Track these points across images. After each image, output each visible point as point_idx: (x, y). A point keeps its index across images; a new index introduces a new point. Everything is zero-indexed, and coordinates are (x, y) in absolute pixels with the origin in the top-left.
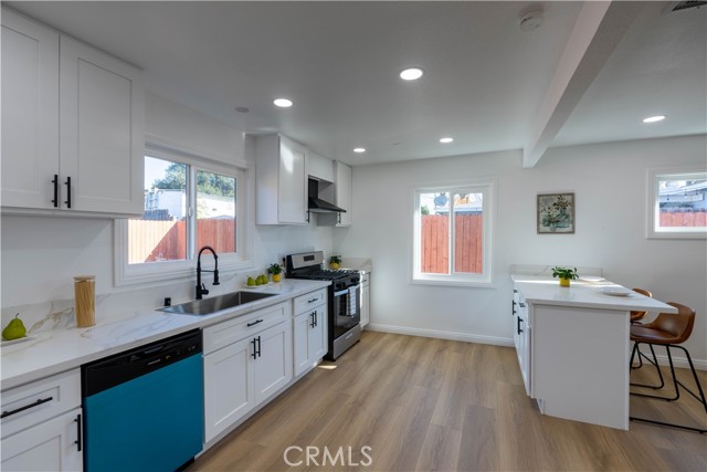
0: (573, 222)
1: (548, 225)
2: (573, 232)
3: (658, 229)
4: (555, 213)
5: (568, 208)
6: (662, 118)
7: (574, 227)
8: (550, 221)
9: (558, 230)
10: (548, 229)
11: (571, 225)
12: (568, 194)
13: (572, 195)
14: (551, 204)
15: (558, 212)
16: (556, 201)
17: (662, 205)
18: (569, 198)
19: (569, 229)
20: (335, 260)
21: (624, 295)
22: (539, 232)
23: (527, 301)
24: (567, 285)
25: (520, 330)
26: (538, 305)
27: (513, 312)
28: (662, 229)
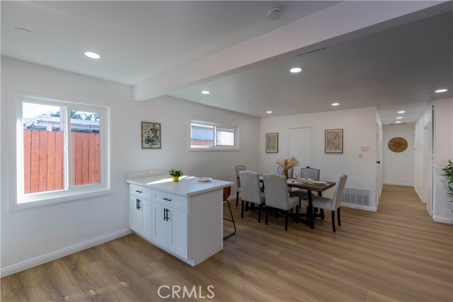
0: (160, 141)
1: (148, 143)
2: (160, 148)
4: (152, 135)
5: (158, 132)
7: (161, 145)
8: (149, 141)
9: (153, 146)
10: (147, 146)
11: (159, 144)
12: (158, 124)
13: (160, 124)
14: (149, 129)
16: (152, 127)
18: (158, 126)
19: (158, 146)
21: (208, 181)
22: (143, 148)
23: (188, 194)
24: (177, 181)
25: (166, 218)
26: (192, 196)
27: (138, 207)
28: (192, 147)
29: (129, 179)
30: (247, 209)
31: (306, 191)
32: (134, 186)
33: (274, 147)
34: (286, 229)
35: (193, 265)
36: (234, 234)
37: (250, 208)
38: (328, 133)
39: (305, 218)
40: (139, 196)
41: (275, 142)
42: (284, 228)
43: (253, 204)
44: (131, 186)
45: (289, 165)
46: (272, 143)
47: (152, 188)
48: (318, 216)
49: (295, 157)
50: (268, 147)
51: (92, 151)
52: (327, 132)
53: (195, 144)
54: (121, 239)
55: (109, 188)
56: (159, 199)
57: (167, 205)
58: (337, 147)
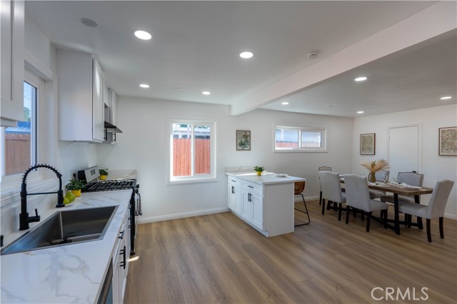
1: (241, 146)
2: (250, 150)
4: (244, 140)
5: (248, 138)
6: (287, 103)
8: (241, 144)
9: (244, 149)
10: (241, 148)
11: (249, 146)
12: (248, 131)
13: (250, 131)
14: (242, 136)
16: (244, 134)
18: (248, 133)
19: (249, 148)
20: (103, 173)
21: (284, 177)
22: (237, 150)
23: (263, 183)
24: (260, 175)
25: (250, 200)
26: (266, 185)
27: (233, 192)
28: (277, 149)
29: (227, 172)
30: (329, 208)
31: (392, 194)
32: (231, 177)
33: (370, 149)
34: (368, 230)
35: (267, 236)
36: (307, 224)
37: (332, 208)
38: (443, 132)
39: (393, 224)
40: (234, 184)
41: (371, 143)
42: (365, 229)
43: (335, 204)
44: (229, 177)
45: (376, 167)
46: (368, 144)
47: (241, 179)
48: (415, 225)
49: (385, 159)
50: (363, 149)
51: (206, 151)
52: (441, 131)
53: (279, 147)
54: (222, 213)
55: (215, 177)
56: (246, 186)
57: (250, 191)
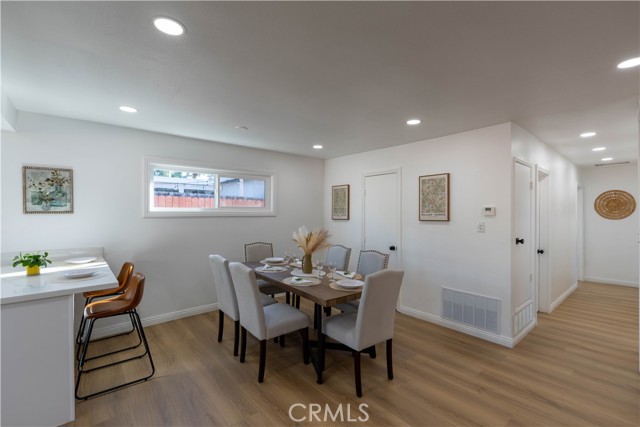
0: (71, 201)
1: (39, 204)
2: (71, 212)
3: (153, 208)
4: (48, 190)
5: (65, 185)
7: (72, 207)
8: (41, 199)
9: (52, 209)
10: (38, 208)
11: (69, 205)
12: (67, 170)
13: (70, 171)
14: (42, 179)
15: (53, 189)
16: (50, 176)
17: (156, 190)
18: (67, 175)
19: (68, 208)
22: (26, 212)
24: (34, 275)
28: (156, 209)
33: (343, 210)
36: (145, 379)
38: (424, 182)
41: (344, 201)
46: (341, 202)
50: (335, 210)
52: (422, 181)
58: (439, 210)
